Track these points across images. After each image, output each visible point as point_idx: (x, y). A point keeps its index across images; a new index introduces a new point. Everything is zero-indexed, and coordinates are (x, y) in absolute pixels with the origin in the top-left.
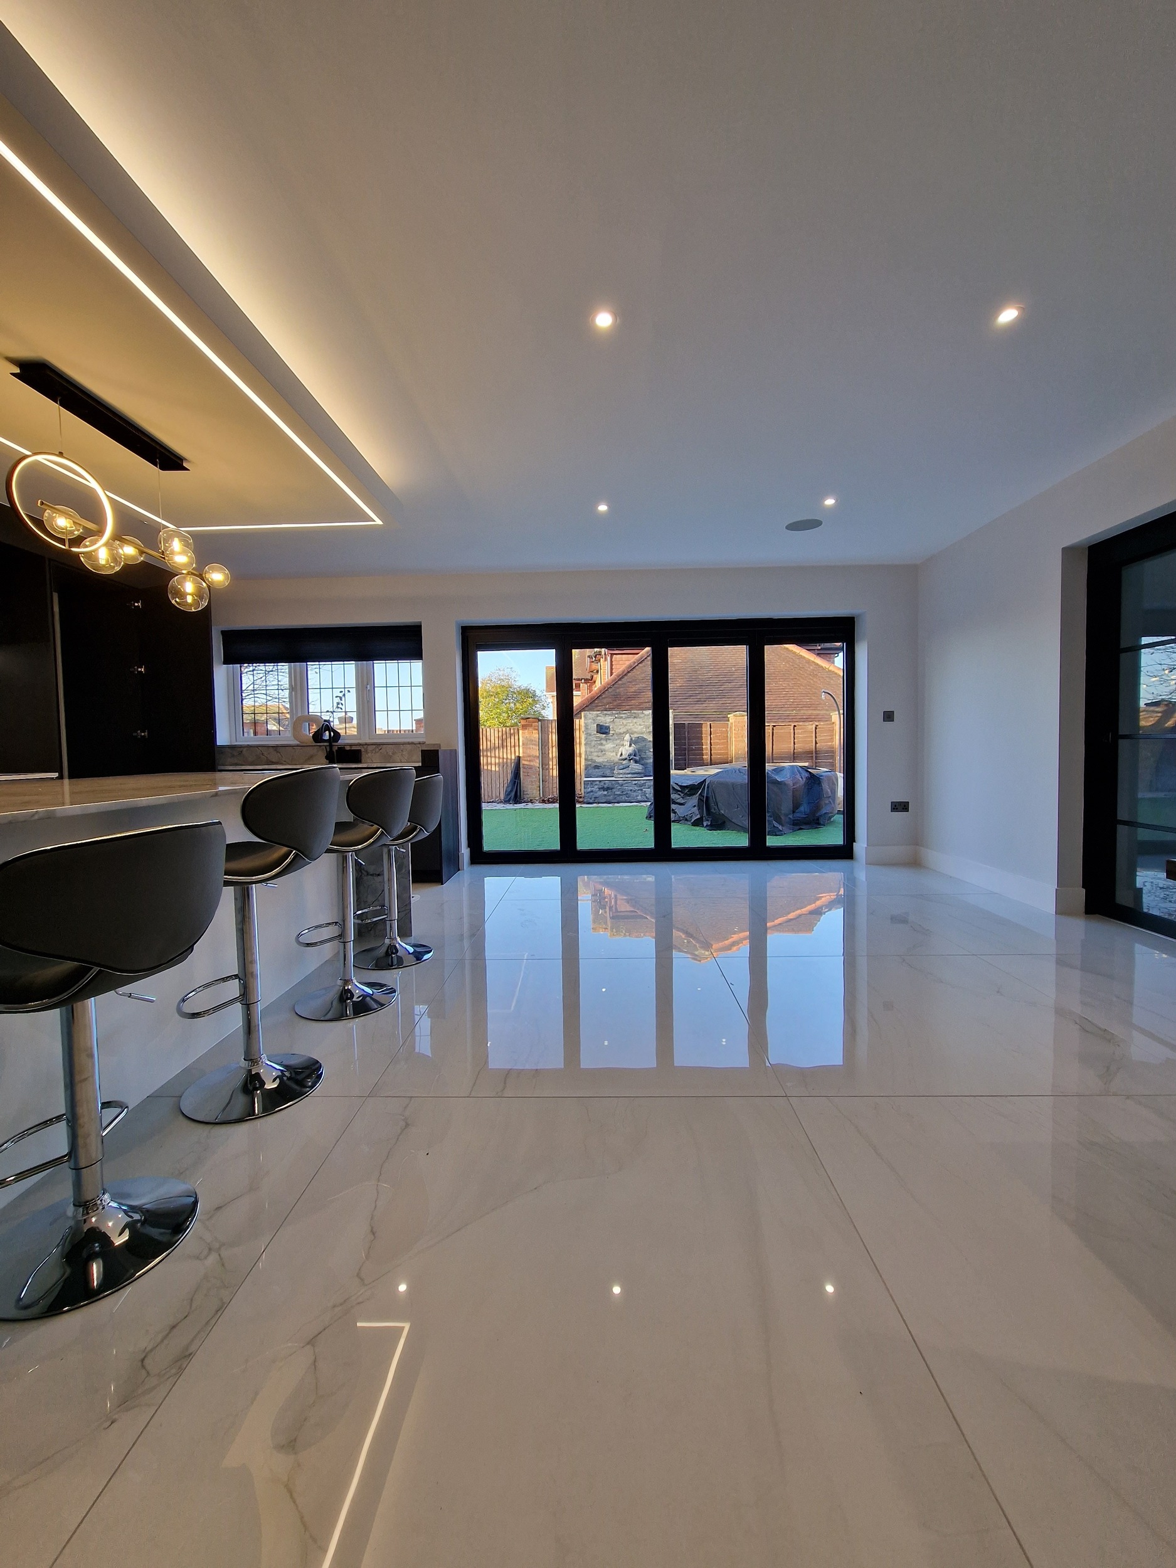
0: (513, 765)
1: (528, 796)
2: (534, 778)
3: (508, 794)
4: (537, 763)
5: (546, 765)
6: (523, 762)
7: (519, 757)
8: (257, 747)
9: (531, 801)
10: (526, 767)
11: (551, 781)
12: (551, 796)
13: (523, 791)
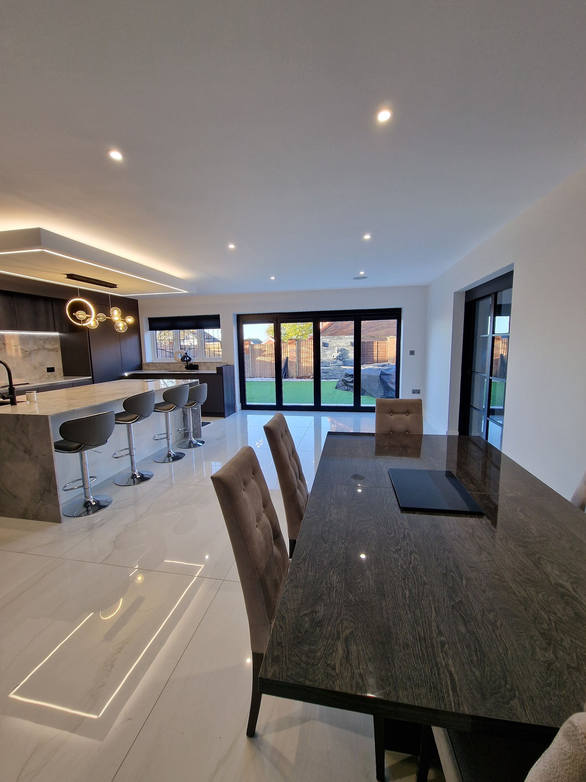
0: (284, 361)
1: (291, 375)
2: (294, 367)
4: (295, 360)
5: (300, 361)
6: (289, 360)
7: (287, 358)
8: (161, 363)
9: (292, 378)
10: (290, 362)
11: (302, 368)
12: (301, 375)
13: (289, 373)
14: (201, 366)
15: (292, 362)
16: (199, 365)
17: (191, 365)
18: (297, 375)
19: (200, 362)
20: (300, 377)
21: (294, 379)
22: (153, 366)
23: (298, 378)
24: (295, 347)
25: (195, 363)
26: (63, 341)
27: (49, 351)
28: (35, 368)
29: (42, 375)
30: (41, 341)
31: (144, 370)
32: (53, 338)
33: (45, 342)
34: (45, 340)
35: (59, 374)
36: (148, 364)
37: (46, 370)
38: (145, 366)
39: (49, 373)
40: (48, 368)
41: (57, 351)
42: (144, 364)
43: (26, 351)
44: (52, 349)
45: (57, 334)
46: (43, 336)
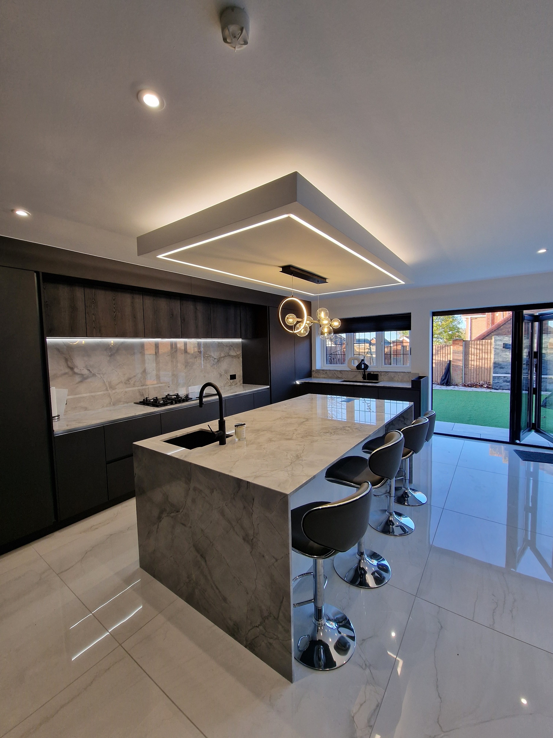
0: (446, 365)
1: (455, 382)
2: (459, 372)
3: (442, 380)
4: (461, 364)
5: (467, 366)
6: (452, 363)
7: (450, 361)
8: (333, 370)
9: (457, 385)
10: (454, 366)
11: (470, 374)
12: (469, 383)
13: (452, 379)
14: (382, 377)
15: (457, 366)
16: (379, 374)
17: (369, 374)
18: (463, 382)
19: (381, 372)
20: (468, 385)
21: (460, 387)
22: (323, 374)
23: (465, 386)
24: (461, 349)
25: (373, 372)
26: (244, 348)
27: (233, 358)
28: (221, 375)
29: (226, 383)
30: (227, 348)
31: (314, 377)
32: (236, 344)
33: (230, 349)
34: (230, 346)
35: (239, 382)
36: (318, 371)
37: (229, 378)
38: (314, 373)
39: (232, 381)
40: (231, 376)
41: (239, 358)
42: (313, 370)
43: (215, 359)
44: (235, 356)
45: (240, 340)
46: (229, 343)
